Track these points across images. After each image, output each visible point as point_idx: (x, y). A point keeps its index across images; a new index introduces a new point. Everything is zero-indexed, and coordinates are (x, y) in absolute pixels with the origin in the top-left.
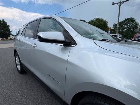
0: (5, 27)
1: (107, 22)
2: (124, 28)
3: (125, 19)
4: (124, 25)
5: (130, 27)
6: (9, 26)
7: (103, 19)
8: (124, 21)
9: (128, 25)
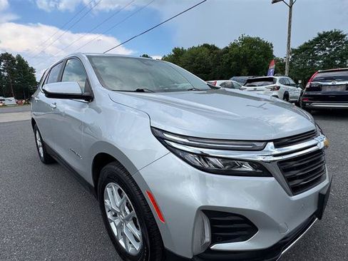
0: (25, 73)
1: (271, 45)
2: (317, 58)
3: (319, 35)
4: (315, 49)
5: (331, 54)
6: (32, 70)
7: (261, 39)
8: (317, 40)
9: (327, 49)
